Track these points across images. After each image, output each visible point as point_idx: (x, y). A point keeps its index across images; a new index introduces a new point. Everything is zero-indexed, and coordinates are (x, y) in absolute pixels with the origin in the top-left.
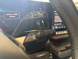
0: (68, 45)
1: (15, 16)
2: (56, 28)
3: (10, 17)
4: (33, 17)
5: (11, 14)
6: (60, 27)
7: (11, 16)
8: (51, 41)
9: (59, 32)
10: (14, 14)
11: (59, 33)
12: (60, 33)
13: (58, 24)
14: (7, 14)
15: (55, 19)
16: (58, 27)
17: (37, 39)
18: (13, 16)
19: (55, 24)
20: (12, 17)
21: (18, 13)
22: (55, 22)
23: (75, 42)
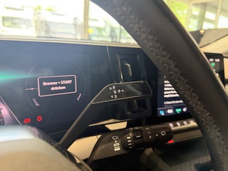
0: (201, 159)
1: (64, 88)
2: (170, 111)
3: (53, 89)
4: (116, 96)
5: (56, 83)
6: (178, 110)
7: (54, 86)
8: (155, 149)
9: (178, 124)
10: (62, 82)
11: (177, 126)
12: (179, 126)
13: (174, 102)
14: (45, 84)
15: (165, 89)
16: (174, 111)
17: (125, 152)
18: (60, 88)
19: (165, 103)
20: (57, 88)
21: (72, 79)
22: (165, 96)
23: (224, 166)
